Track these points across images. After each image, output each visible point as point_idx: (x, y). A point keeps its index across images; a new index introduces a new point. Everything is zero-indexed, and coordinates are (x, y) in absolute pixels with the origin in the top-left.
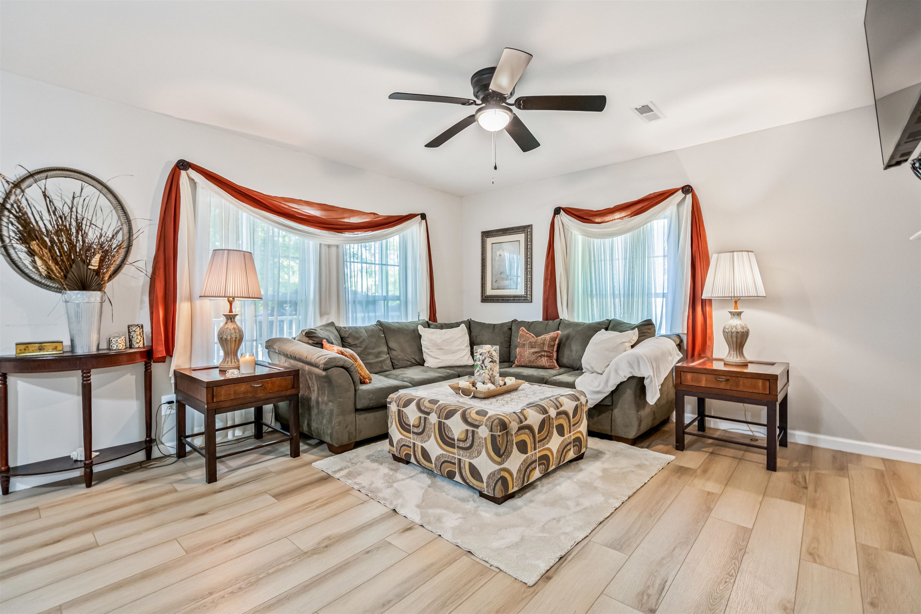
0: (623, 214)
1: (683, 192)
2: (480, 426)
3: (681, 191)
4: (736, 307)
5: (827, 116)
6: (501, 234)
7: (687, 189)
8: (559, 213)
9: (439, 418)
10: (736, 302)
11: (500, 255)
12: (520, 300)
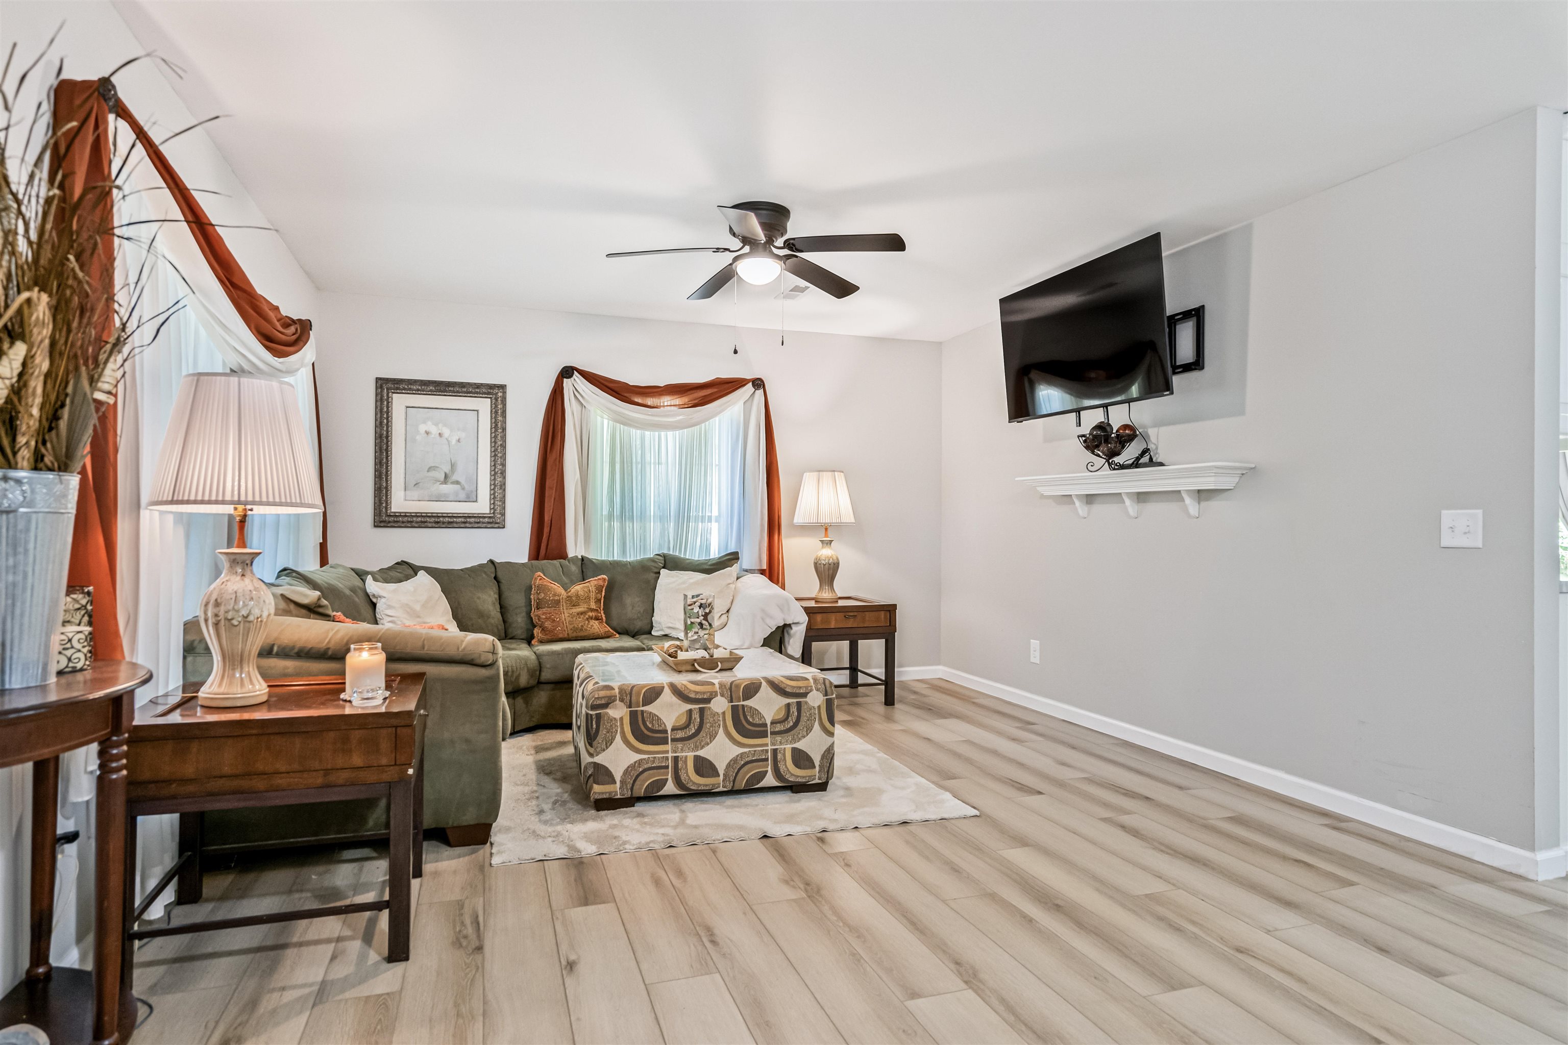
0: (678, 401)
1: (754, 385)
2: (808, 693)
3: (751, 383)
4: (826, 536)
5: (877, 338)
6: (431, 391)
7: (758, 384)
8: (570, 376)
9: (732, 702)
10: (826, 529)
11: (427, 433)
12: (478, 523)
